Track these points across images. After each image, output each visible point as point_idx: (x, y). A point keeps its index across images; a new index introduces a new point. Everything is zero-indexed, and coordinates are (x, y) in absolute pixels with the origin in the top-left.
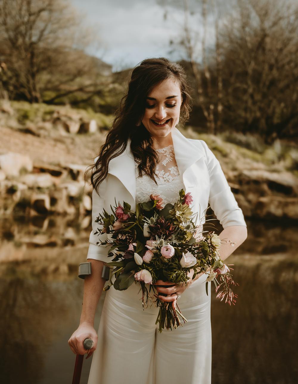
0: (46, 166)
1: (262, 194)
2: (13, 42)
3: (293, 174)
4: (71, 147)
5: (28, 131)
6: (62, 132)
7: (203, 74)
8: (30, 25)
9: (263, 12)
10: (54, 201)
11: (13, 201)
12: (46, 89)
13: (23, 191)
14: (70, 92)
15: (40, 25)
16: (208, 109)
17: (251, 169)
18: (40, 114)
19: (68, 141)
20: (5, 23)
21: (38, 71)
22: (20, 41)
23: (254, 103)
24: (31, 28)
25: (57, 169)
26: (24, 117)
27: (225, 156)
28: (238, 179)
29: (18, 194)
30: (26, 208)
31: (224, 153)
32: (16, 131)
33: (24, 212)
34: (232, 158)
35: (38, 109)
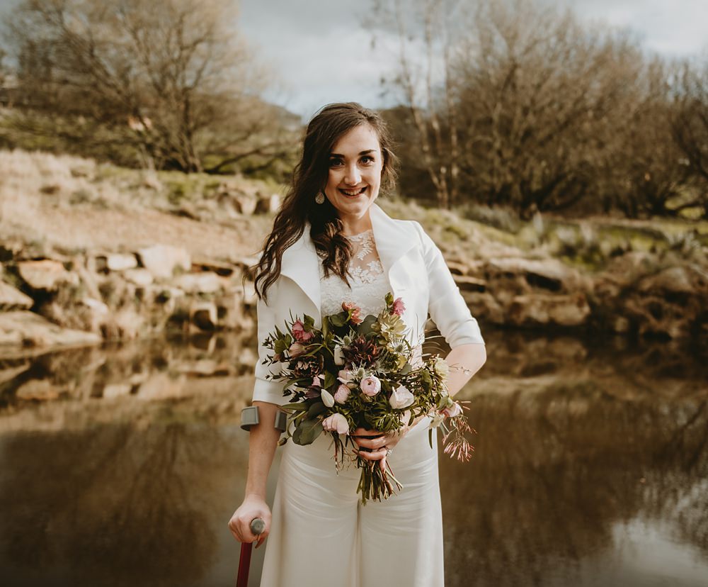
0: (210, 262)
1: (518, 291)
2: (159, 88)
3: (562, 262)
4: (245, 233)
5: (183, 214)
6: (232, 213)
7: (429, 125)
8: (182, 63)
9: (511, 34)
10: (222, 312)
11: (164, 313)
12: (209, 153)
13: (178, 300)
14: (243, 156)
15: (196, 62)
16: (438, 173)
17: (502, 257)
18: (200, 188)
19: (241, 226)
20: (147, 62)
21: (196, 128)
22: (169, 85)
23: (503, 163)
24: (184, 68)
25: (225, 265)
26: (178, 193)
27: (464, 239)
28: (483, 271)
29: (172, 303)
30: (183, 323)
31: (462, 235)
32: (166, 214)
33: (181, 329)
34: (474, 242)
35: (196, 181)
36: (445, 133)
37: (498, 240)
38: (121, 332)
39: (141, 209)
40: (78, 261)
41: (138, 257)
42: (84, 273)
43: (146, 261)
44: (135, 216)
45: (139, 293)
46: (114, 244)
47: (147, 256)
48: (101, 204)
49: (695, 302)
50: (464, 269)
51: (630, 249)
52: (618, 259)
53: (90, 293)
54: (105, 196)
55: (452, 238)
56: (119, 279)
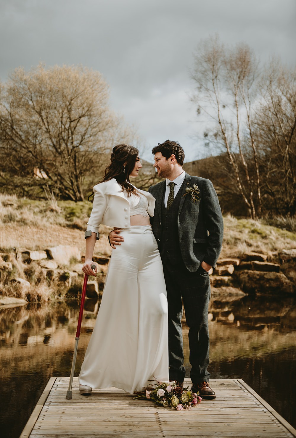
5: (75, 227)
8: (72, 131)
10: (101, 285)
11: (66, 287)
12: (90, 190)
13: (74, 278)
15: (81, 129)
16: (248, 196)
17: (291, 248)
18: (85, 210)
20: (48, 131)
21: (81, 173)
22: (63, 146)
24: (72, 134)
25: (103, 257)
26: (72, 214)
27: (265, 237)
28: (277, 257)
29: (70, 280)
30: (77, 293)
31: (264, 235)
32: (64, 227)
33: (76, 297)
34: (272, 239)
35: (83, 206)
36: (252, 170)
37: (287, 237)
38: (39, 297)
39: (48, 224)
40: (12, 255)
41: (48, 252)
42: (15, 262)
43: (53, 255)
44: (44, 229)
45: (50, 274)
46: (33, 245)
47: (54, 252)
48: (23, 222)
50: (265, 257)
53: (19, 274)
54: (25, 216)
55: (256, 237)
56: (37, 265)
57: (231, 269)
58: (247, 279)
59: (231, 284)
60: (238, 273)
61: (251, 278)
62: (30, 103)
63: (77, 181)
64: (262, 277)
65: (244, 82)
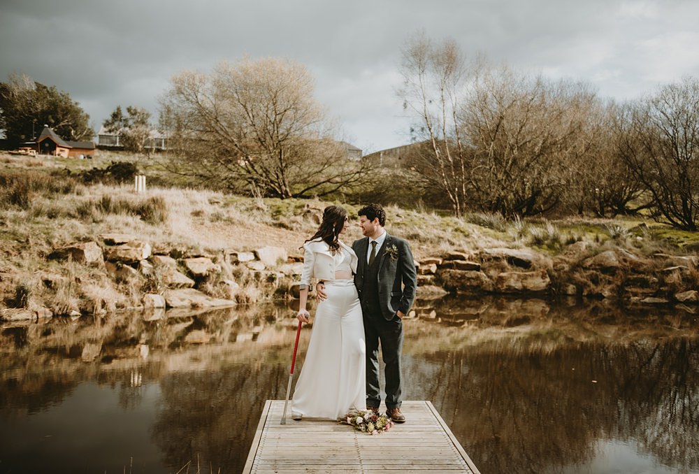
1: (503, 270)
2: (261, 141)
3: (533, 249)
5: (282, 225)
8: (276, 124)
11: (273, 288)
12: (295, 182)
13: (280, 279)
14: (319, 184)
16: (453, 191)
17: (492, 247)
18: (291, 209)
21: (286, 166)
22: (269, 139)
24: (278, 127)
26: (277, 212)
27: (467, 236)
28: (479, 256)
29: (277, 281)
30: (284, 294)
31: (467, 233)
32: (270, 225)
33: (283, 297)
34: (474, 238)
35: (289, 204)
36: (457, 165)
37: (489, 235)
38: (248, 299)
39: (254, 223)
40: (220, 257)
41: (255, 253)
42: (224, 264)
43: (260, 256)
44: (251, 228)
45: (257, 275)
46: (240, 246)
47: (261, 253)
48: (230, 221)
49: (621, 272)
50: (466, 256)
51: (580, 239)
52: (571, 246)
53: (228, 276)
54: (232, 216)
55: (459, 235)
56: (245, 267)
57: (434, 268)
58: (449, 278)
59: (433, 283)
60: (440, 272)
61: (452, 277)
62: (235, 95)
63: (283, 174)
64: (463, 276)
65: (450, 76)
